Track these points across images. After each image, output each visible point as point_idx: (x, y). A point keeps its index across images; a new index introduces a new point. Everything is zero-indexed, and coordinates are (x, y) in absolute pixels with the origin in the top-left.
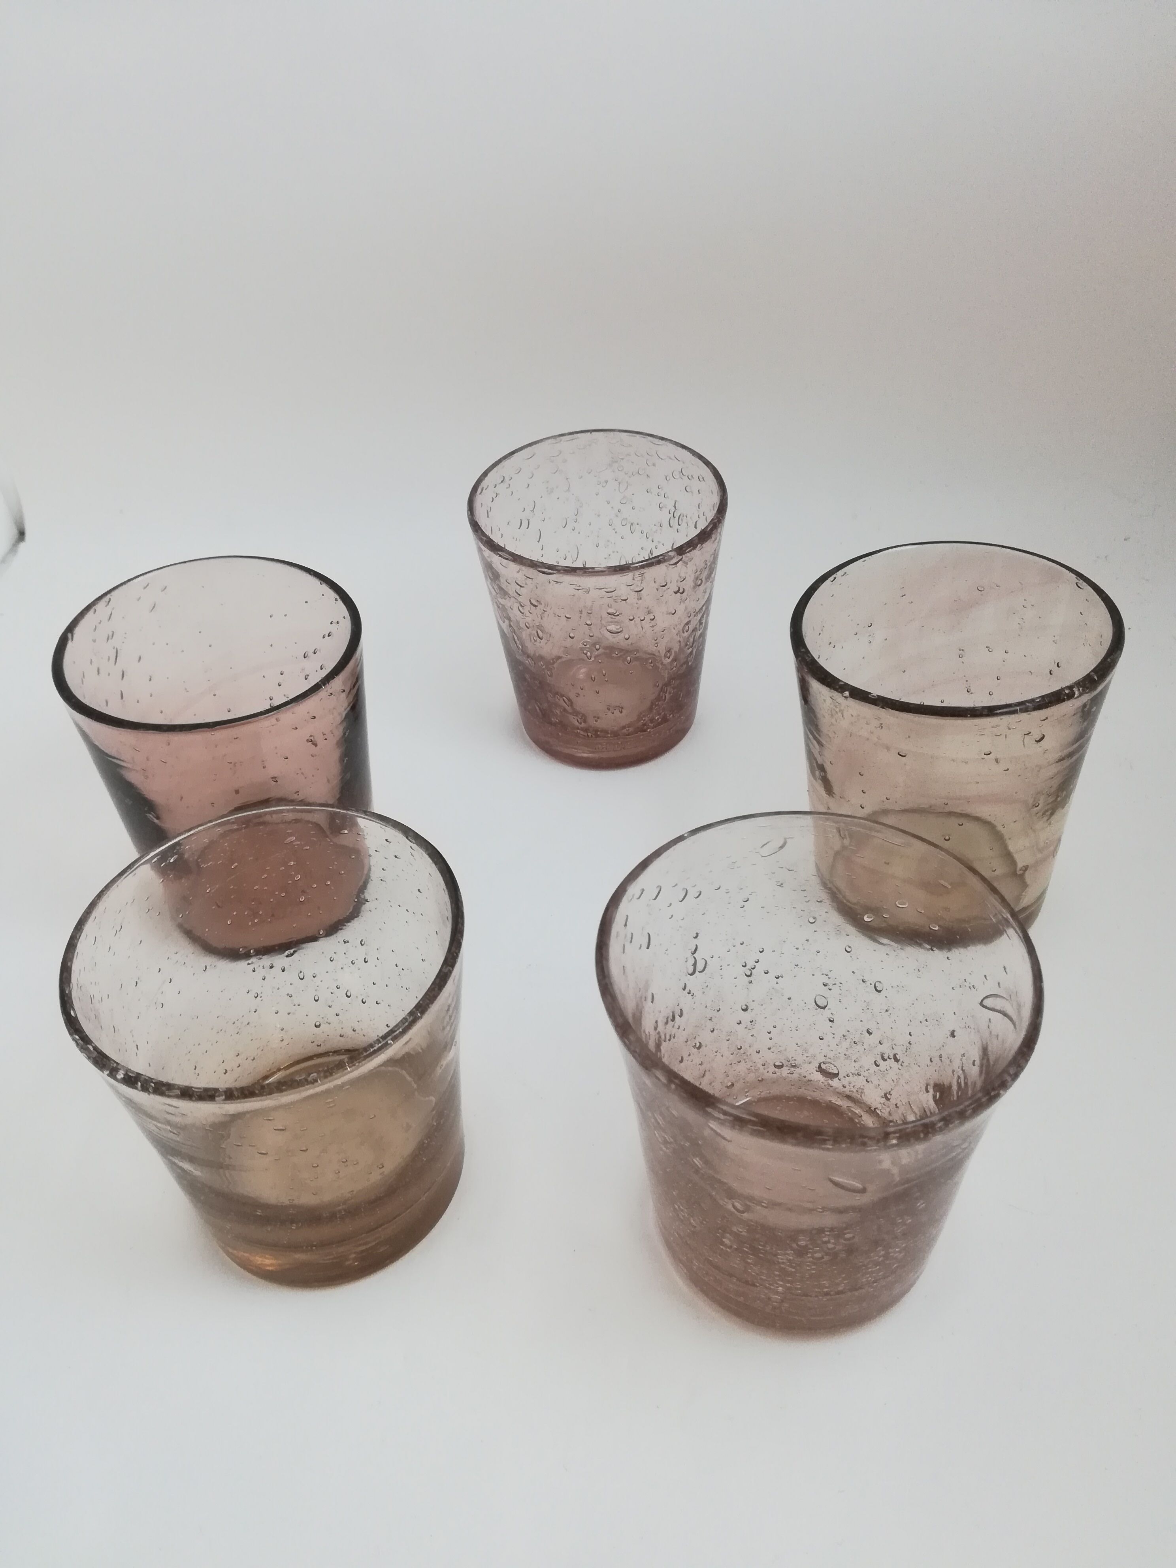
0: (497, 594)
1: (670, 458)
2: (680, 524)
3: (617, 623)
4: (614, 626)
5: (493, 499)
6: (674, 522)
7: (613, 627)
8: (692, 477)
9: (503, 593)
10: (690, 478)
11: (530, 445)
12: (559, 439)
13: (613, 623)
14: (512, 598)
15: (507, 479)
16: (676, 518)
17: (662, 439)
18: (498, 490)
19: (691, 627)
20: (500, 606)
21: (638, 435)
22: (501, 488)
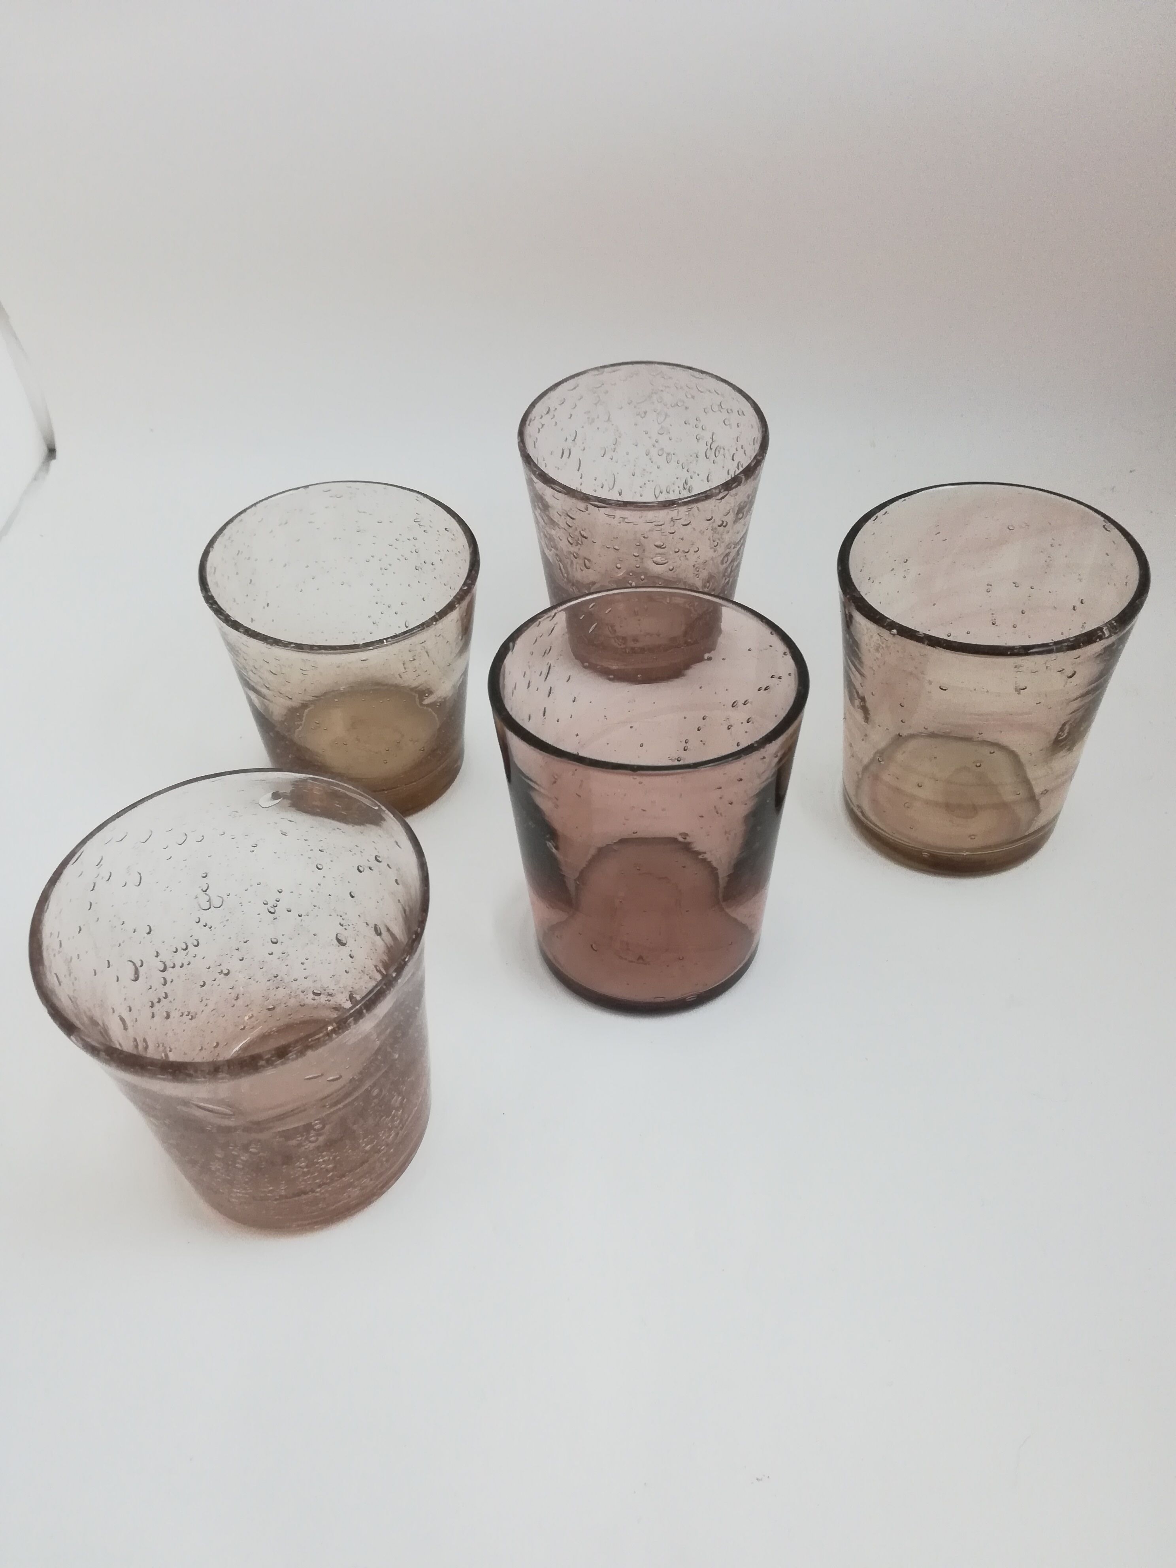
0: (546, 524)
1: (710, 391)
2: (717, 455)
3: (661, 554)
4: (660, 558)
5: (539, 429)
6: (711, 454)
7: (658, 559)
8: (731, 410)
9: (553, 523)
10: (730, 411)
11: (573, 377)
12: (601, 370)
13: (658, 555)
14: (561, 529)
15: (552, 409)
16: (713, 450)
17: (702, 372)
18: (543, 421)
19: (730, 558)
20: (548, 536)
21: (679, 368)
22: (546, 420)
